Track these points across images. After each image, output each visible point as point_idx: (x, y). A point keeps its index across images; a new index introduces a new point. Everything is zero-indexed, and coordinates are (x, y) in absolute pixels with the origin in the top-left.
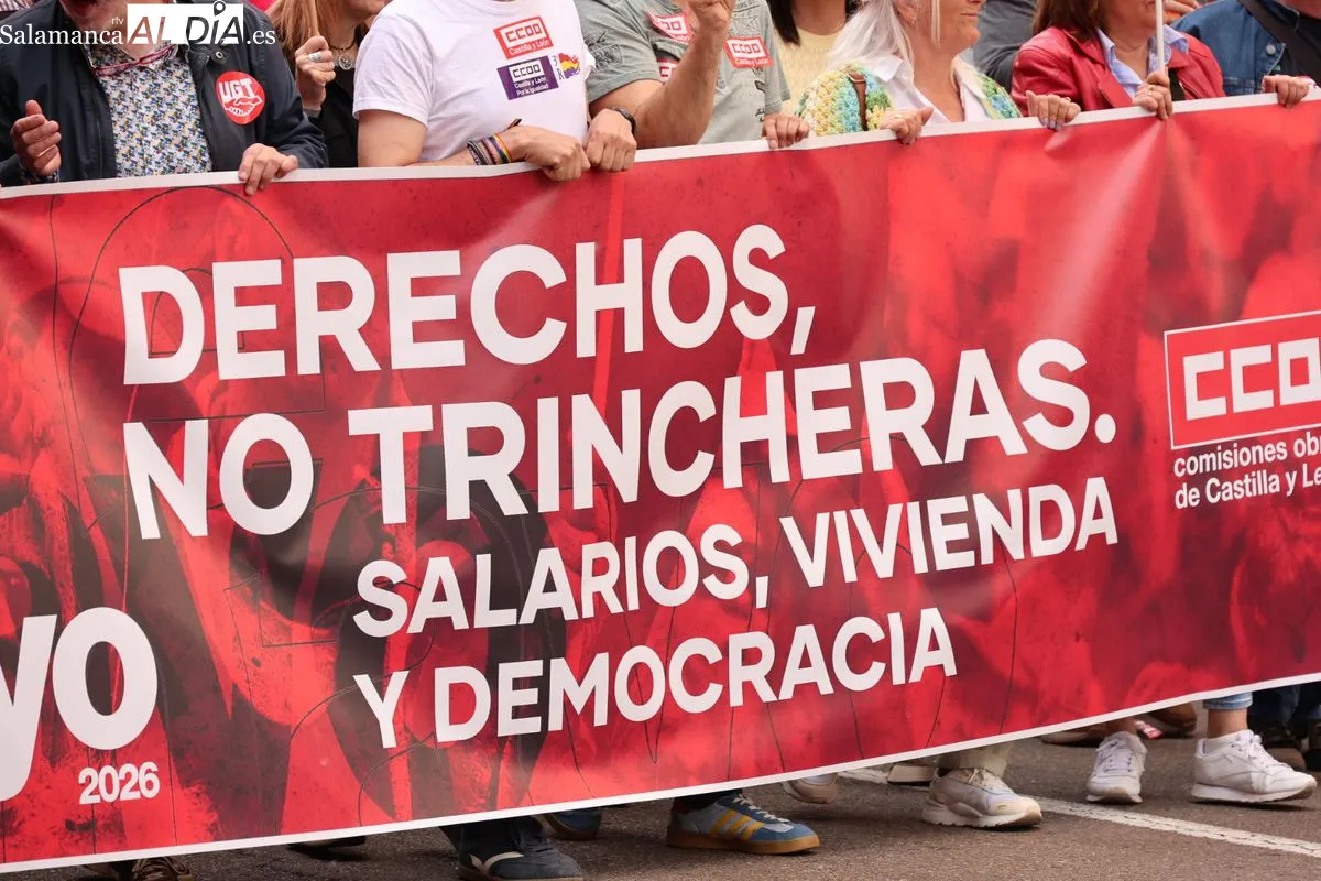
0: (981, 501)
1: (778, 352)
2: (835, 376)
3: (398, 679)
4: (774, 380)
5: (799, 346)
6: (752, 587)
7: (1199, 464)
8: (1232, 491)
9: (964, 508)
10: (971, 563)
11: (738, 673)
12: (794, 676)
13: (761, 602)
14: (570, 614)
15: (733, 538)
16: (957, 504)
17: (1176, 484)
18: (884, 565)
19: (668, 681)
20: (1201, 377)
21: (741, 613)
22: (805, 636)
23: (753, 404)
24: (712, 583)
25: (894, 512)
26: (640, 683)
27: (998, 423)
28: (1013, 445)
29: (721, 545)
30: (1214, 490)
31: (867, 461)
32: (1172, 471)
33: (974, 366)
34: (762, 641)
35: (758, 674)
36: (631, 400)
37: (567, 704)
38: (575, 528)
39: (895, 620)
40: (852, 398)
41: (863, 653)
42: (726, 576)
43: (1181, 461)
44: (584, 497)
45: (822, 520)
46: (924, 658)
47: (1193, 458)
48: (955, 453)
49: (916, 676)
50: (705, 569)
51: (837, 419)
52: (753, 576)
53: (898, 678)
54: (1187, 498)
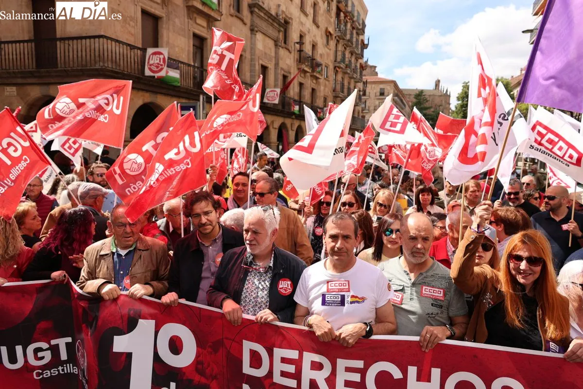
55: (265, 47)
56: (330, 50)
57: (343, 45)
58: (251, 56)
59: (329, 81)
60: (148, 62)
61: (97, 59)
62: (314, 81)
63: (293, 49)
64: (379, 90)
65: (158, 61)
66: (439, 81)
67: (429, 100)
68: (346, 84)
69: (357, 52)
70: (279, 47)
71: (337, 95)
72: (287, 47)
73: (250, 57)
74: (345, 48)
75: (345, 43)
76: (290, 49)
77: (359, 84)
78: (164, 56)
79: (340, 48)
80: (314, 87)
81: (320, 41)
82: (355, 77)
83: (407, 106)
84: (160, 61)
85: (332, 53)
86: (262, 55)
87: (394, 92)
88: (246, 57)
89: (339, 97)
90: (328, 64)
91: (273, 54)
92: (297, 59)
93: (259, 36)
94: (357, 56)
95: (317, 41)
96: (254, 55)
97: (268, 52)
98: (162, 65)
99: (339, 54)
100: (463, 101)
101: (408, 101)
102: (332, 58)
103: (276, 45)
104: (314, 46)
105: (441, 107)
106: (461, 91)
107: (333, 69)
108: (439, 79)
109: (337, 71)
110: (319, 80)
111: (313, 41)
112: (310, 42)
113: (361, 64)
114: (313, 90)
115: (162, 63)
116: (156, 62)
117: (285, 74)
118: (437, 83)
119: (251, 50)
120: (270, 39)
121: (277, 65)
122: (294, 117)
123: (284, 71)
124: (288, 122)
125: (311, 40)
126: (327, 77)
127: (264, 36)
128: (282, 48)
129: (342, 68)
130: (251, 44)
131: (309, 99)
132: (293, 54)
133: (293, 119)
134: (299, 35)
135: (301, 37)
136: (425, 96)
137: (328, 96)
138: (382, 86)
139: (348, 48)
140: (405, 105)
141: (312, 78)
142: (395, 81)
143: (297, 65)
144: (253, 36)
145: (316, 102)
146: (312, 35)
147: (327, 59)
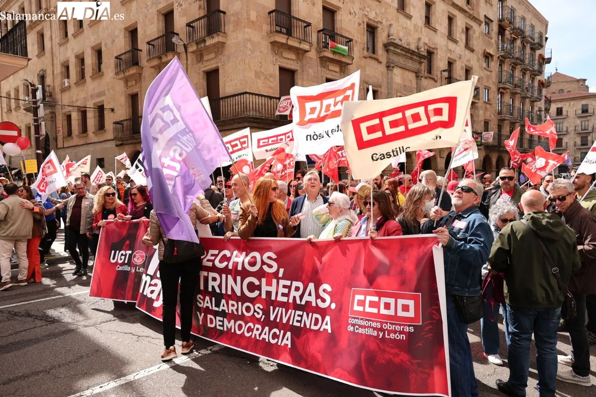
0: (305, 313)
1: (275, 275)
2: (288, 283)
3: (203, 314)
4: (274, 281)
5: (280, 275)
6: (262, 317)
7: (355, 321)
8: (361, 331)
9: (301, 314)
10: (299, 325)
11: (255, 332)
12: (263, 336)
13: (262, 320)
14: (227, 311)
15: (261, 307)
16: (300, 313)
17: (348, 324)
18: (285, 321)
19: (245, 328)
20: (358, 300)
21: (258, 321)
22: (267, 329)
23: (269, 284)
24: (256, 314)
25: (290, 311)
26: (240, 327)
27: (312, 299)
28: (314, 304)
29: (259, 308)
30: (357, 329)
31: (288, 300)
32: (348, 321)
33: (311, 286)
34: (260, 327)
35: (258, 333)
36: (239, 278)
37: (227, 327)
38: (228, 297)
39: (282, 332)
40: (289, 287)
41: (275, 336)
42: (258, 313)
43: (350, 319)
44: (229, 292)
45: (277, 308)
46: (285, 341)
47: (353, 319)
48: (303, 303)
49: (283, 344)
50: (255, 311)
51: (286, 291)
52: (263, 315)
53: (279, 344)
54: (351, 329)
55: (404, 80)
56: (491, 72)
57: (521, 70)
58: (388, 90)
59: (491, 104)
60: (279, 106)
61: (245, 109)
63: (440, 77)
64: (580, 108)
65: (286, 105)
68: (517, 104)
69: (532, 70)
70: (420, 78)
71: (503, 118)
72: (433, 77)
73: (386, 92)
74: (514, 67)
75: (513, 61)
76: (436, 78)
77: (539, 103)
78: (291, 101)
79: (506, 67)
81: (477, 64)
82: (530, 96)
85: (494, 74)
86: (401, 87)
88: (381, 92)
89: (506, 120)
90: (488, 87)
91: (414, 85)
93: (397, 71)
94: (533, 73)
95: (472, 65)
96: (391, 89)
97: (408, 84)
98: (288, 107)
99: (505, 74)
102: (495, 79)
103: (418, 77)
104: (468, 71)
107: (497, 92)
109: (503, 93)
110: (478, 105)
111: (466, 66)
112: (462, 67)
113: (541, 81)
115: (288, 105)
116: (284, 105)
119: (388, 84)
120: (410, 72)
125: (464, 65)
126: (488, 100)
127: (402, 70)
128: (426, 78)
129: (509, 89)
130: (388, 79)
132: (439, 82)
134: (447, 63)
135: (450, 64)
137: (490, 120)
138: (584, 102)
139: (518, 67)
144: (390, 71)
146: (466, 60)
147: (488, 81)
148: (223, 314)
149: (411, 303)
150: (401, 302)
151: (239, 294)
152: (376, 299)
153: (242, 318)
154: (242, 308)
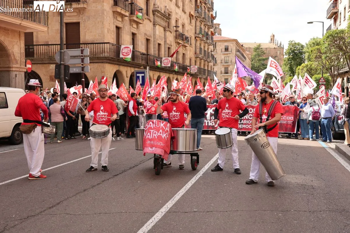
55: (160, 32)
56: (192, 26)
57: (200, 21)
59: (192, 47)
60: (122, 51)
62: (184, 49)
63: (173, 30)
64: (224, 47)
65: (127, 51)
66: (274, 36)
67: (266, 53)
68: (202, 47)
69: (209, 25)
71: (198, 56)
72: (170, 30)
73: (153, 40)
74: (201, 23)
76: (171, 31)
77: (211, 46)
78: (130, 49)
79: (198, 23)
80: (184, 53)
81: (187, 21)
82: (208, 42)
83: (247, 59)
84: (128, 51)
85: (193, 27)
87: (236, 48)
88: (151, 40)
89: (199, 57)
90: (191, 36)
91: (163, 36)
92: (175, 36)
93: (157, 27)
94: (209, 27)
95: (185, 22)
96: (155, 38)
97: (161, 35)
98: (129, 53)
99: (198, 28)
100: (289, 56)
101: (248, 54)
102: (193, 31)
103: (165, 30)
104: (183, 26)
105: (276, 58)
106: (288, 48)
107: (194, 39)
108: (274, 34)
109: (197, 40)
110: (186, 47)
111: (183, 23)
112: (181, 23)
113: (211, 31)
114: (183, 54)
115: (129, 52)
116: (126, 51)
117: (169, 47)
118: (272, 37)
119: (154, 35)
120: (162, 28)
121: (165, 42)
122: (174, 73)
123: (169, 45)
124: (171, 76)
125: (182, 22)
126: (191, 45)
127: (159, 26)
128: (167, 31)
129: (200, 38)
130: (154, 32)
131: (181, 61)
132: (172, 34)
133: (174, 74)
135: (176, 22)
136: (262, 49)
137: (192, 58)
138: (226, 44)
139: (203, 23)
140: (245, 58)
141: (183, 47)
142: (237, 40)
143: (175, 40)
144: (154, 27)
145: (185, 62)
146: (182, 19)
147: (191, 33)
148: (242, 124)
149: (293, 117)
150: (291, 117)
151: (247, 118)
152: (286, 117)
153: (248, 124)
154: (248, 122)
